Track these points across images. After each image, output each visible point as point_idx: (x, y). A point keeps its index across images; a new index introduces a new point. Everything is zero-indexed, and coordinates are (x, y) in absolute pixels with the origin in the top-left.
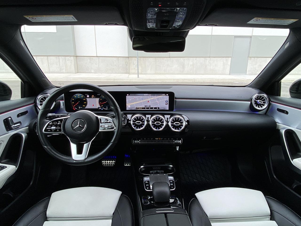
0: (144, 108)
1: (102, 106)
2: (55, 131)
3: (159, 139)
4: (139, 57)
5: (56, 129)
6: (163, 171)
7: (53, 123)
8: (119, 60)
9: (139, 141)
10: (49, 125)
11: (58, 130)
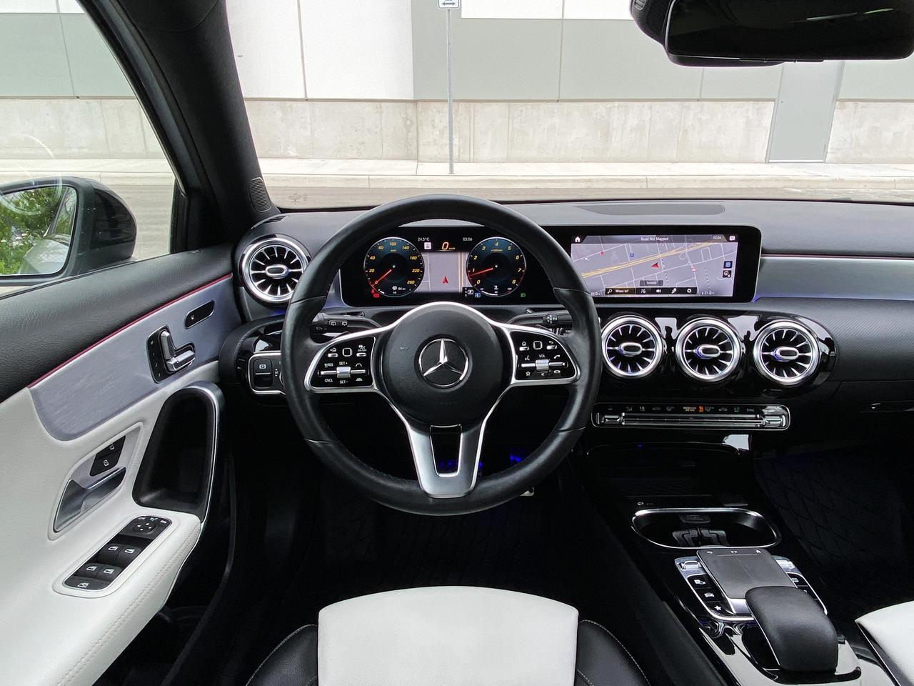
0: (638, 291)
1: (479, 282)
2: (351, 381)
3: (697, 412)
4: (454, 101)
5: (354, 376)
6: (722, 533)
7: (339, 352)
8: (381, 113)
9: (620, 415)
10: (324, 359)
11: (359, 379)
